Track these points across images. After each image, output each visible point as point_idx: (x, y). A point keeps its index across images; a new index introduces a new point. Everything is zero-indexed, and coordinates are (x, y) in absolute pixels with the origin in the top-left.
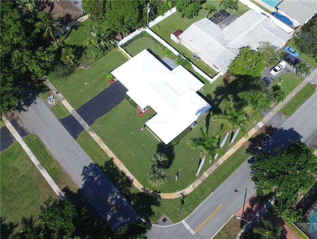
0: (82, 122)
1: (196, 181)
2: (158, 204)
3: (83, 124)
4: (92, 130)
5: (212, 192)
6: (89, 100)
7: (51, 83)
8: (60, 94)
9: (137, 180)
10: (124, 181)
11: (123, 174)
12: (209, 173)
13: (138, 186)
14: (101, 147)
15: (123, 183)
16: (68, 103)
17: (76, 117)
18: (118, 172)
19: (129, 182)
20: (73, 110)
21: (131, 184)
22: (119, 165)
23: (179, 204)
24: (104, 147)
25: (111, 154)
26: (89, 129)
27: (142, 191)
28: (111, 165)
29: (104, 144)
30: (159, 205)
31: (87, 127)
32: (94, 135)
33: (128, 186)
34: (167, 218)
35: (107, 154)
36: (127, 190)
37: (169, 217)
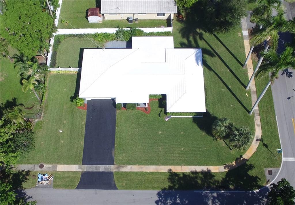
0: (102, 168)
1: (255, 119)
2: (251, 167)
3: (105, 169)
4: (120, 166)
5: (275, 116)
6: (82, 143)
7: (21, 164)
8: (45, 165)
9: (212, 165)
10: (203, 178)
11: (195, 173)
13: (219, 170)
14: (148, 172)
15: (204, 180)
16: (66, 166)
17: (90, 170)
18: (189, 176)
19: (208, 175)
20: (79, 166)
21: (212, 174)
22: (182, 170)
23: (264, 149)
24: (151, 169)
25: (164, 169)
26: (117, 168)
27: (226, 170)
28: (175, 177)
29: (147, 166)
30: (253, 167)
31: (112, 168)
32: (129, 168)
33: (211, 179)
34: (270, 169)
35: (161, 172)
36: (214, 182)
37: (271, 167)
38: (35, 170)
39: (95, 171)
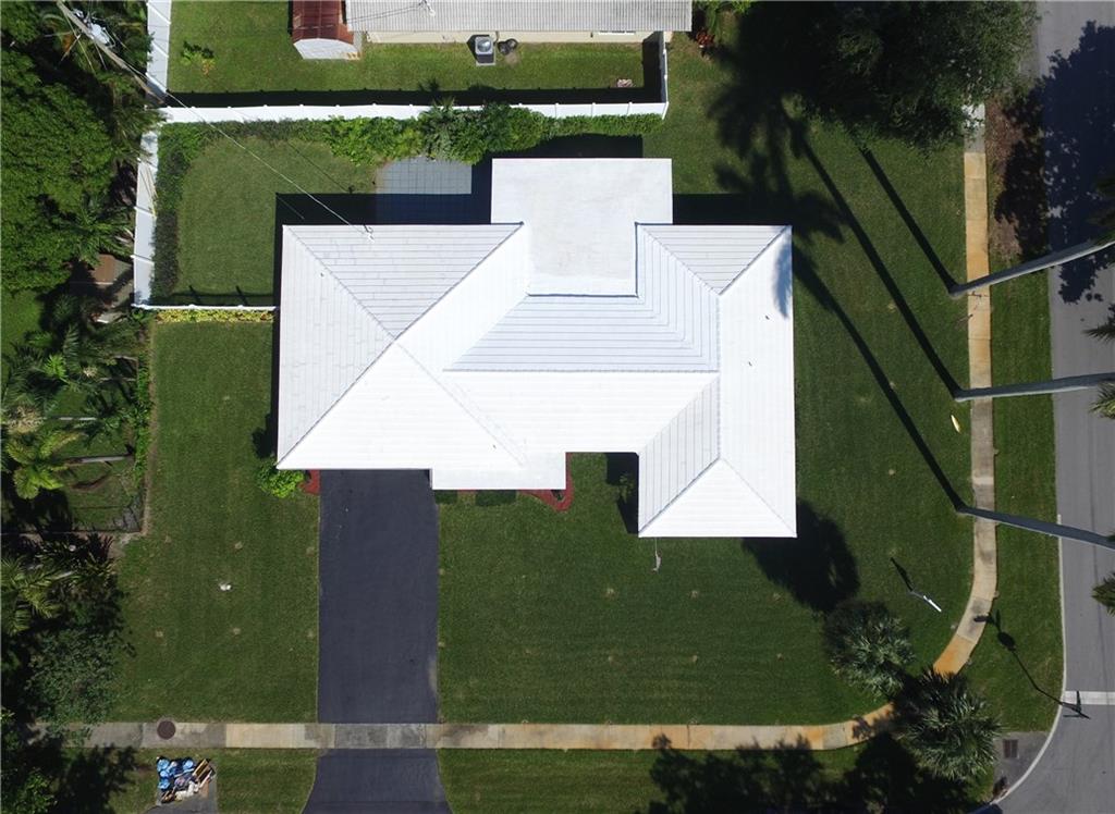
0: (393, 736)
1: (975, 532)
6: (314, 634)
8: (179, 726)
14: (566, 748)
16: (257, 727)
22: (689, 741)
25: (624, 737)
26: (450, 734)
27: (862, 740)
29: (562, 728)
31: (431, 735)
32: (492, 736)
34: (1012, 735)
37: (1016, 727)
38: (144, 745)
39: (369, 745)
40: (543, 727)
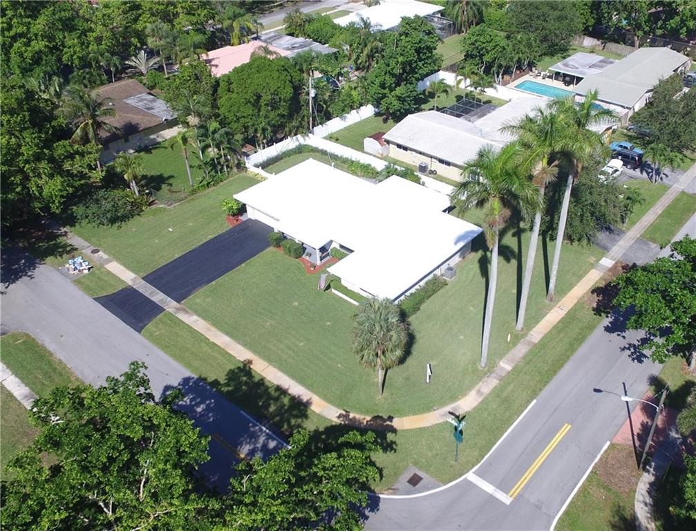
0: (158, 297)
1: (483, 380)
2: (389, 447)
4: (185, 310)
6: (177, 256)
7: (80, 236)
8: (100, 253)
9: (320, 396)
10: (286, 407)
11: (282, 391)
12: (513, 362)
13: (323, 411)
14: (211, 340)
15: (283, 411)
16: (122, 268)
18: (267, 388)
19: (300, 407)
20: (136, 278)
21: (306, 411)
22: (264, 371)
24: (220, 339)
26: (178, 309)
27: (338, 421)
28: (244, 376)
29: (219, 333)
30: (392, 449)
32: (193, 321)
33: (296, 417)
34: (421, 474)
35: (227, 353)
36: (294, 425)
37: (428, 473)
38: (83, 251)
39: (146, 295)
40: (213, 328)
